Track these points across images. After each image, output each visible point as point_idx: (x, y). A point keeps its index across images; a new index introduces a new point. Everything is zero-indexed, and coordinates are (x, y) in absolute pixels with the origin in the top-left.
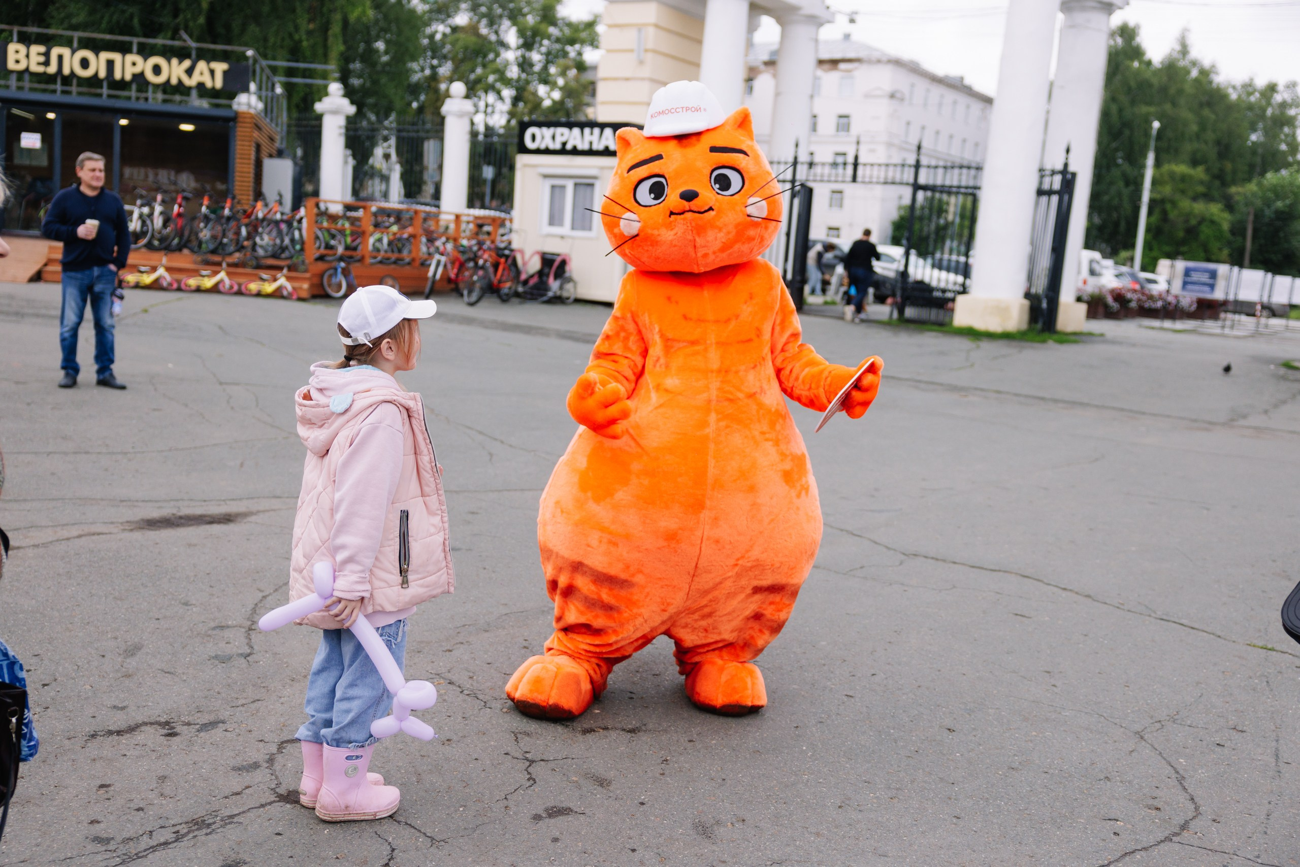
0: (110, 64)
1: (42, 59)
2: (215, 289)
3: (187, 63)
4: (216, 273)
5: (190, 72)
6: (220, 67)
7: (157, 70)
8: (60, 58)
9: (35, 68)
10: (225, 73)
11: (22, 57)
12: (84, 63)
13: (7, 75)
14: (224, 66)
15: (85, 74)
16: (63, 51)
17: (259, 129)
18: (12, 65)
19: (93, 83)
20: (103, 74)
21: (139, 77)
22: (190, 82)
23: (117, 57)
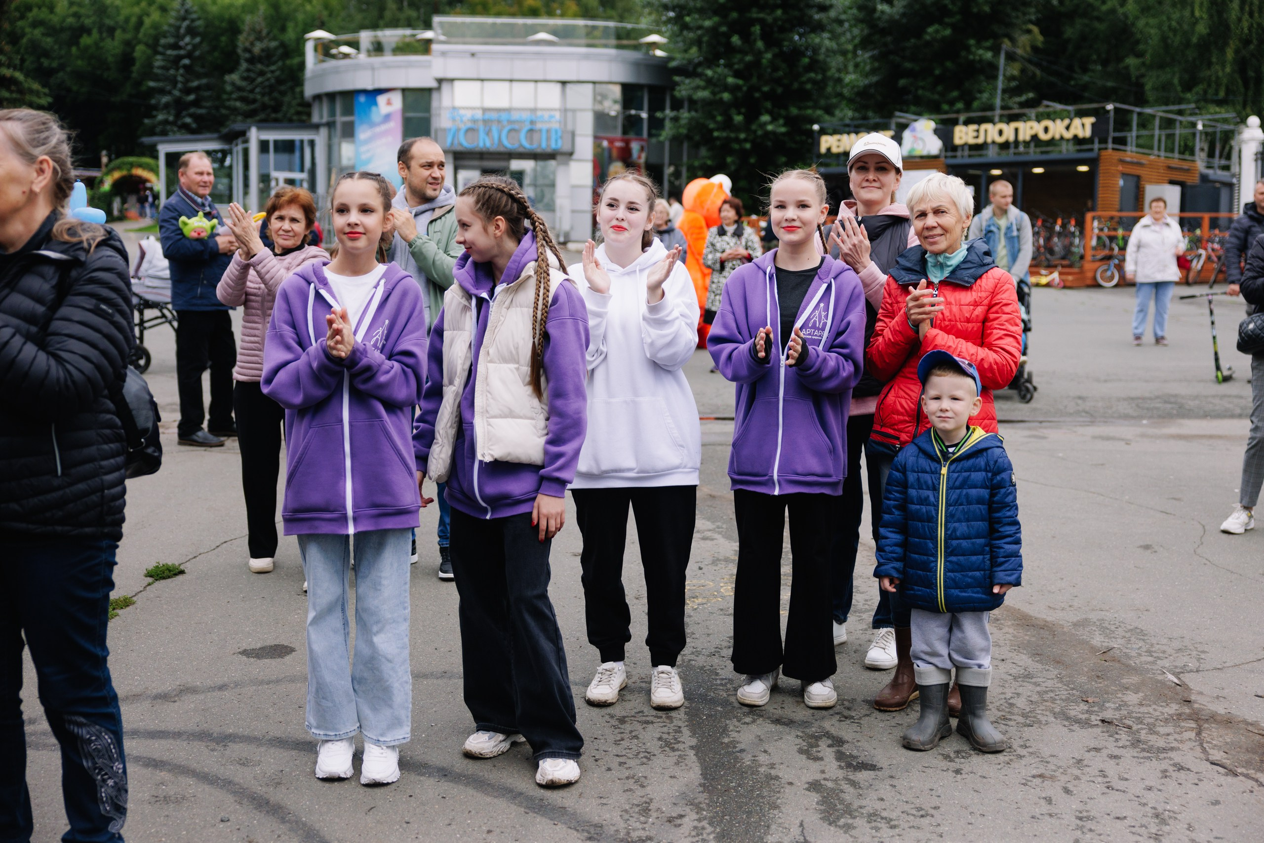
0: (1016, 130)
1: (975, 134)
2: (1048, 285)
3: (1067, 121)
4: (1051, 273)
5: (1068, 128)
6: (1089, 121)
7: (1046, 130)
8: (986, 131)
9: (972, 141)
10: (1093, 125)
11: (963, 134)
12: (1001, 133)
13: (955, 148)
14: (1092, 120)
15: (1000, 140)
16: (988, 126)
17: (1131, 163)
18: (957, 141)
19: (1005, 146)
20: (1012, 138)
21: (1035, 137)
22: (1068, 135)
23: (1020, 125)
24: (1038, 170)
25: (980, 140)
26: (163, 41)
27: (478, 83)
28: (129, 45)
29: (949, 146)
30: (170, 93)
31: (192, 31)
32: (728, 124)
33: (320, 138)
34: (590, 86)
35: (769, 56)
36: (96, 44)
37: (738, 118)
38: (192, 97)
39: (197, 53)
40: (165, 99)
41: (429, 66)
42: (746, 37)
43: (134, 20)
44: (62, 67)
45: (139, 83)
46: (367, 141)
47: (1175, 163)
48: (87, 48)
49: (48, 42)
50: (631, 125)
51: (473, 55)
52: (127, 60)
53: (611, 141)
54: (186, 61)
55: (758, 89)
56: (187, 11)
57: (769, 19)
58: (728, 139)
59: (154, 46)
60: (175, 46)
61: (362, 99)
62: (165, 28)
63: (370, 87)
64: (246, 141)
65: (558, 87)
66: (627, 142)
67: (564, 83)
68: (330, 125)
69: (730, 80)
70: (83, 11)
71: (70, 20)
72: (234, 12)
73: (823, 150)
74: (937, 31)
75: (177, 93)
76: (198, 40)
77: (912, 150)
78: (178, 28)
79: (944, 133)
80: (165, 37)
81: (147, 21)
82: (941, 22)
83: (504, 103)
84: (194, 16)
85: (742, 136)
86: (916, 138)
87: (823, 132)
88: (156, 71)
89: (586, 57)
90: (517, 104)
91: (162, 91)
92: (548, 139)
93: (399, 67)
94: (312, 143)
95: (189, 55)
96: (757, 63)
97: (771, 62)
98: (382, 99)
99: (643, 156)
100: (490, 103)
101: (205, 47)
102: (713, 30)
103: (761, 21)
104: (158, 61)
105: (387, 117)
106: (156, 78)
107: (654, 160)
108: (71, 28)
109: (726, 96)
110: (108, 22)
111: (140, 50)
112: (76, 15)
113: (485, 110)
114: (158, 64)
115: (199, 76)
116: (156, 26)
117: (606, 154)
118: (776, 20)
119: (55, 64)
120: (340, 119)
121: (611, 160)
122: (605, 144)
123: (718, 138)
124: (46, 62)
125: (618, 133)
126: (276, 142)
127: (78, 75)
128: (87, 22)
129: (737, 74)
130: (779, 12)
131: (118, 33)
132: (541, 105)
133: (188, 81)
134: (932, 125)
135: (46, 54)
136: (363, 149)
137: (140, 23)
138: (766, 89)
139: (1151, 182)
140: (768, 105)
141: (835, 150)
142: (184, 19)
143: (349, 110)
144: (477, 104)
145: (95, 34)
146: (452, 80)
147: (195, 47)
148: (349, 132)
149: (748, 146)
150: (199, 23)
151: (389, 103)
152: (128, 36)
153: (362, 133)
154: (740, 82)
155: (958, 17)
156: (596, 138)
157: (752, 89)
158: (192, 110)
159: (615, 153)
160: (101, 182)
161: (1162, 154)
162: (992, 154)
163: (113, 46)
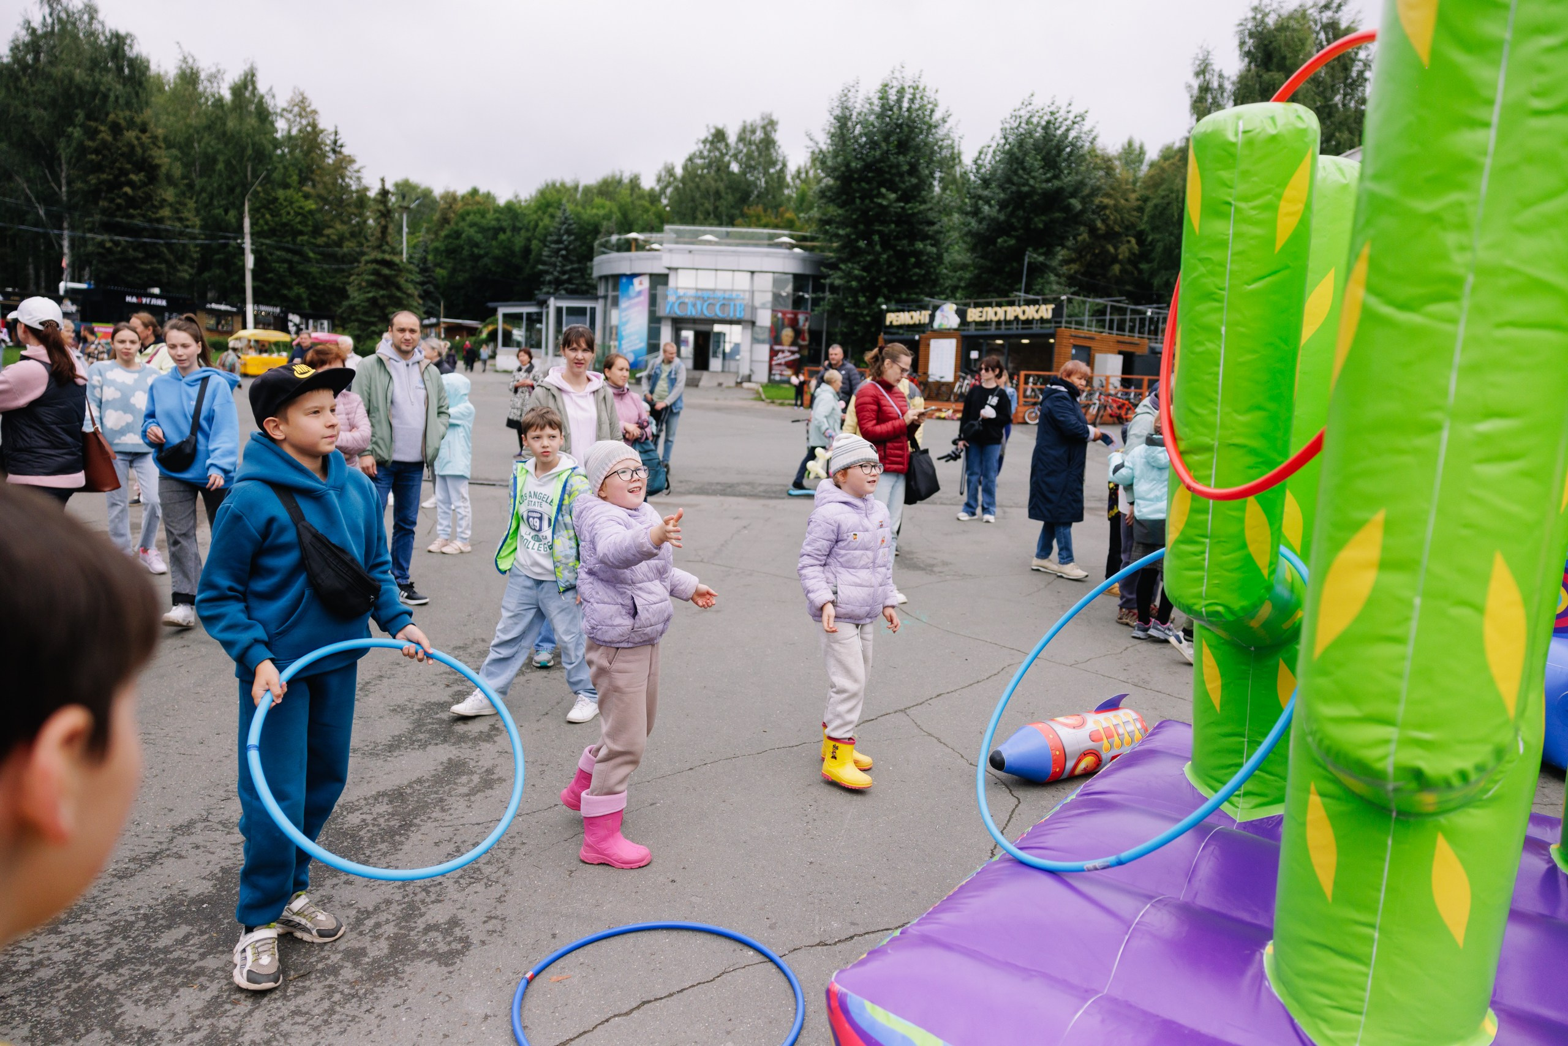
0: (1006, 312)
1: (980, 314)
3: (1037, 307)
5: (1037, 311)
6: (1051, 307)
7: (1024, 312)
8: (987, 312)
9: (978, 319)
10: (1053, 310)
11: (973, 314)
12: (996, 314)
13: (969, 324)
14: (1053, 306)
15: (995, 319)
16: (989, 309)
17: (1085, 338)
18: (969, 319)
19: (999, 322)
20: (1002, 318)
21: (1016, 318)
22: (1037, 317)
23: (1009, 309)
24: (999, 342)
25: (983, 319)
26: (549, 238)
27: (694, 272)
28: (529, 240)
29: (964, 322)
30: (552, 273)
31: (569, 232)
32: (856, 304)
33: (599, 306)
34: (771, 275)
35: (885, 256)
36: (509, 240)
37: (862, 299)
38: (566, 277)
39: (571, 247)
40: (548, 278)
41: (660, 258)
42: (870, 243)
43: (533, 223)
44: (486, 254)
45: (534, 267)
46: (626, 309)
47: (1126, 338)
48: (502, 241)
49: (479, 237)
50: (798, 302)
51: (690, 252)
52: (527, 251)
53: (784, 314)
54: (564, 252)
55: (878, 280)
56: (566, 218)
57: (886, 230)
58: (855, 313)
59: (544, 242)
60: (559, 242)
61: (624, 280)
62: (551, 229)
63: (628, 272)
64: (548, 307)
65: (749, 274)
66: (796, 315)
67: (753, 272)
68: (605, 297)
69: (856, 272)
70: (502, 217)
71: (494, 223)
72: (596, 219)
73: (888, 323)
74: (1005, 242)
75: (556, 274)
76: (572, 238)
77: (941, 324)
78: (559, 229)
79: (961, 314)
80: (551, 235)
81: (541, 224)
82: (1009, 235)
83: (711, 286)
84: (571, 221)
85: (865, 312)
86: (944, 316)
87: (888, 311)
88: (545, 258)
89: (767, 255)
90: (720, 286)
91: (547, 272)
92: (735, 311)
93: (648, 259)
94: (593, 310)
95: (566, 248)
96: (876, 262)
97: (888, 261)
98: (636, 281)
99: (807, 324)
100: (701, 286)
101: (578, 243)
102: (848, 236)
103: (879, 232)
104: (546, 252)
105: (639, 293)
106: (544, 263)
107: (814, 327)
108: (494, 228)
109: (854, 284)
110: (519, 224)
111: (535, 244)
112: (498, 220)
113: (697, 290)
114: (545, 253)
115: (572, 262)
116: (546, 228)
117: (780, 323)
118: (891, 231)
119: (482, 252)
120: (611, 294)
121: (783, 326)
122: (780, 315)
123: (848, 313)
124: (476, 251)
125: (790, 308)
126: (568, 309)
127: (497, 259)
128: (505, 224)
129: (864, 269)
130: (893, 226)
131: (523, 233)
132: (736, 288)
133: (564, 266)
134: (954, 307)
135: (477, 245)
136: (624, 314)
137: (537, 225)
138: (883, 279)
139: (1101, 351)
140: (885, 291)
141: (895, 323)
142: (564, 223)
143: (615, 288)
144: (693, 286)
145: (509, 233)
146: (676, 269)
147: (570, 243)
148: (616, 303)
149: (868, 319)
150: (574, 226)
151: (641, 283)
152: (529, 234)
153: (624, 304)
154: (865, 274)
155: (1021, 231)
156: (773, 311)
157: (873, 279)
158: (566, 286)
159: (786, 322)
160: (481, 332)
161: (1115, 332)
162: (993, 330)
163: (519, 242)
